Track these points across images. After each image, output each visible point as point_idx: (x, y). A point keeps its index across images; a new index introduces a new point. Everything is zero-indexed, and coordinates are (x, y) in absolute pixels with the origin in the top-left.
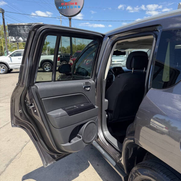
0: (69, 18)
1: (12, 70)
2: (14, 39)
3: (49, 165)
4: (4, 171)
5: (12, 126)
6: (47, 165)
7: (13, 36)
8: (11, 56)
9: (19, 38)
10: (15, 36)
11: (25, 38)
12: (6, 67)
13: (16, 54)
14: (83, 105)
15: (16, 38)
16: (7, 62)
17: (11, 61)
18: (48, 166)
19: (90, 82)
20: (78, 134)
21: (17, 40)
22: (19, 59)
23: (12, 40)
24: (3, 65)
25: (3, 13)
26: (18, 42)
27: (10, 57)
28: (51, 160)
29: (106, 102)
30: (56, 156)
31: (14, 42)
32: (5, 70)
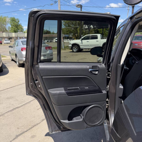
0: (133, 6)
1: (82, 49)
2: (87, 27)
3: (54, 133)
4: (39, 124)
5: (27, 94)
6: (52, 132)
7: (87, 25)
8: (83, 39)
9: (90, 26)
10: (88, 25)
11: (95, 25)
12: (78, 48)
13: (86, 38)
14: (88, 88)
15: (89, 26)
16: (79, 44)
17: (82, 43)
18: (52, 134)
19: (99, 66)
20: (81, 114)
21: (88, 27)
22: (87, 42)
23: (85, 28)
24: (77, 46)
25: (81, 8)
26: (89, 29)
27: (82, 41)
28: (56, 129)
29: (121, 88)
30: (62, 127)
31: (87, 29)
32: (77, 49)
